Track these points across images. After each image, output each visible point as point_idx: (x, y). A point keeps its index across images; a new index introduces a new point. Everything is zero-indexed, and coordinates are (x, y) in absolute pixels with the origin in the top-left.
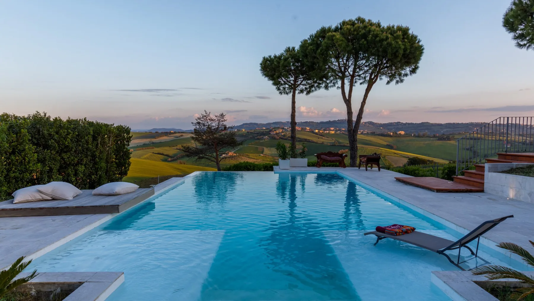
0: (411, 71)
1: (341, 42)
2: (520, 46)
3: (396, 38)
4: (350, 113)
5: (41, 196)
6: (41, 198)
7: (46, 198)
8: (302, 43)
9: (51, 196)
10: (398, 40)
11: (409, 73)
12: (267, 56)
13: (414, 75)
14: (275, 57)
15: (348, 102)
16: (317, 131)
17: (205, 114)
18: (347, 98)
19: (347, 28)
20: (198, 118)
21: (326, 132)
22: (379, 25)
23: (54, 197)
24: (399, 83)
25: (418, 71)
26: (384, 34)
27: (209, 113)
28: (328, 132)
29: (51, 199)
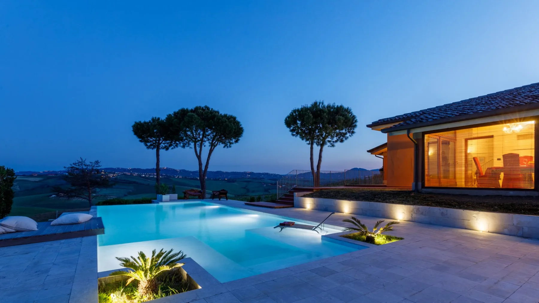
0: (235, 141)
1: (198, 120)
2: (293, 135)
3: (230, 122)
4: (200, 164)
5: (4, 230)
6: (4, 231)
7: (10, 230)
8: (167, 116)
9: (13, 228)
10: (232, 123)
11: (234, 142)
12: (137, 121)
13: (237, 144)
14: (145, 123)
15: (199, 157)
16: (143, 175)
17: (81, 161)
18: (199, 155)
19: (201, 112)
20: (73, 163)
21: (151, 176)
22: (218, 112)
23: (18, 229)
24: (229, 148)
25: (239, 142)
26: (224, 119)
27: (85, 160)
28: (152, 176)
29: (14, 231)
